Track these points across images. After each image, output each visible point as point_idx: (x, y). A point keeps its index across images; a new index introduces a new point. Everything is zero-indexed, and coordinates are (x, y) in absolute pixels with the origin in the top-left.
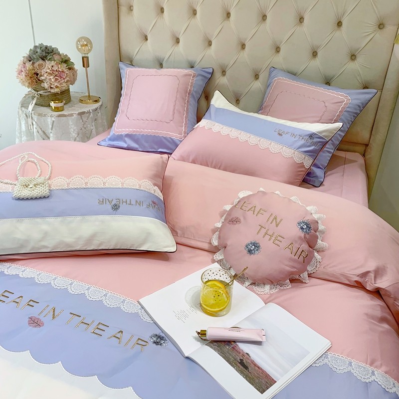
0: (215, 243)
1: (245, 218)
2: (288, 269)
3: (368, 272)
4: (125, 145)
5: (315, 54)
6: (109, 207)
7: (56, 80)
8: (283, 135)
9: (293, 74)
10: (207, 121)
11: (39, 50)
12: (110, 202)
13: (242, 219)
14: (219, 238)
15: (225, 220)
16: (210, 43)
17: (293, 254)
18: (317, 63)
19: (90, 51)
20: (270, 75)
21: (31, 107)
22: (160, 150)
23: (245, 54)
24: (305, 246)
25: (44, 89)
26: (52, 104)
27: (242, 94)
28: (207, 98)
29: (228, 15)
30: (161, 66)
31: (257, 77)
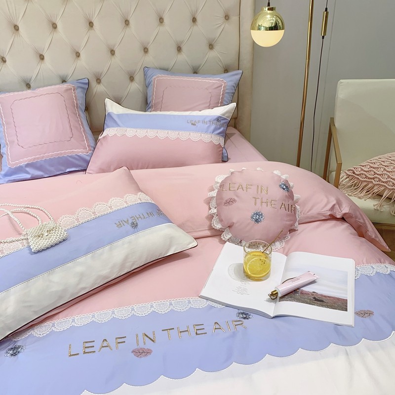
1: (237, 196)
2: (288, 223)
3: (334, 205)
4: (29, 176)
5: (179, 49)
6: (128, 227)
8: (197, 124)
9: (165, 70)
10: (116, 129)
12: (128, 223)
13: (236, 198)
15: (217, 205)
17: (287, 210)
18: (183, 57)
20: (145, 75)
22: (68, 170)
24: (291, 202)
27: (121, 98)
28: (87, 109)
29: (91, 24)
30: (28, 86)
31: (132, 79)
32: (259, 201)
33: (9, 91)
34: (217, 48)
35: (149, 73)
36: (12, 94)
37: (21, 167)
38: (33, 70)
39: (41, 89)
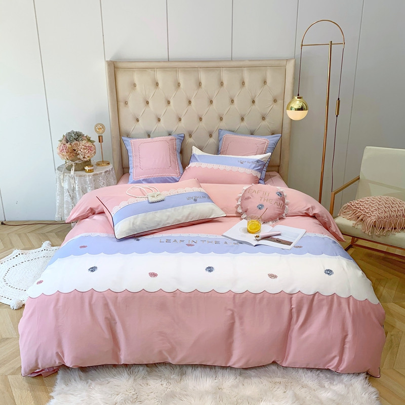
0: (240, 211)
1: (252, 196)
2: (277, 212)
3: (309, 208)
5: (242, 119)
6: (192, 200)
7: (89, 152)
8: (244, 163)
9: (232, 131)
11: (73, 135)
12: (192, 198)
14: (242, 208)
15: (241, 200)
16: (180, 119)
17: (278, 206)
18: (244, 124)
19: (104, 132)
20: (219, 134)
21: (72, 172)
23: (203, 124)
24: (281, 202)
25: (79, 159)
26: (87, 168)
27: (203, 147)
28: (181, 152)
29: (190, 102)
30: (149, 136)
31: (211, 136)
32: (263, 199)
33: (139, 138)
34: (267, 120)
35: (222, 133)
36: (140, 139)
37: (139, 180)
38: (153, 127)
39: (157, 138)
